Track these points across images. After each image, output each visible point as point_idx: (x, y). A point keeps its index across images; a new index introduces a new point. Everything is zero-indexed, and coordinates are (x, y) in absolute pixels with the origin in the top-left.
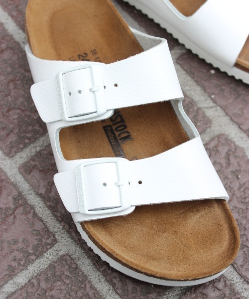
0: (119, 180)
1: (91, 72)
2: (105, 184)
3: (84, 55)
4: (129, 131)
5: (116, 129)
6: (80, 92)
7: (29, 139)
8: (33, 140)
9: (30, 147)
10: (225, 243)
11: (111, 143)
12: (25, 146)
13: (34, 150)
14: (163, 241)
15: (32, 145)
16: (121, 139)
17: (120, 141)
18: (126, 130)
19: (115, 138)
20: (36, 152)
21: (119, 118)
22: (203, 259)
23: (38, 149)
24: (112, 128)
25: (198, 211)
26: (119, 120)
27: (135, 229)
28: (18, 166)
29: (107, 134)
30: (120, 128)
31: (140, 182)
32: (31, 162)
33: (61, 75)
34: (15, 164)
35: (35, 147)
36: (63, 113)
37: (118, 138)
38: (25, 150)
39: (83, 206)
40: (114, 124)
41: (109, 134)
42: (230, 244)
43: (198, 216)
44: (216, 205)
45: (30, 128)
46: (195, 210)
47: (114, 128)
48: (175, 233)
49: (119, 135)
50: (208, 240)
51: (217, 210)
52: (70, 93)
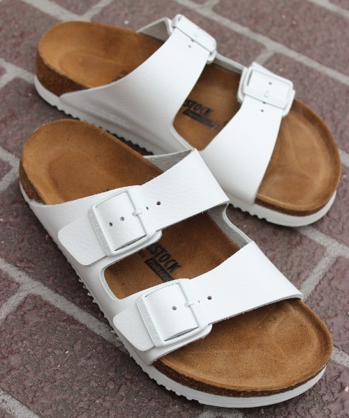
0: (187, 300)
1: (129, 195)
2: (174, 308)
4: (174, 258)
5: (160, 260)
6: (123, 219)
10: (316, 342)
11: (159, 275)
14: (251, 357)
16: (168, 269)
17: (168, 271)
18: (170, 259)
19: (162, 269)
21: (159, 248)
22: (299, 363)
24: (155, 260)
25: (275, 319)
26: (159, 250)
27: (217, 354)
29: (151, 268)
30: (164, 258)
31: (210, 298)
33: (94, 208)
37: (166, 269)
39: (158, 338)
40: (155, 256)
41: (155, 267)
42: (321, 342)
43: (277, 324)
44: (291, 308)
46: (272, 318)
47: (157, 259)
48: (260, 346)
49: (165, 265)
50: (297, 344)
51: (294, 312)
52: (111, 224)
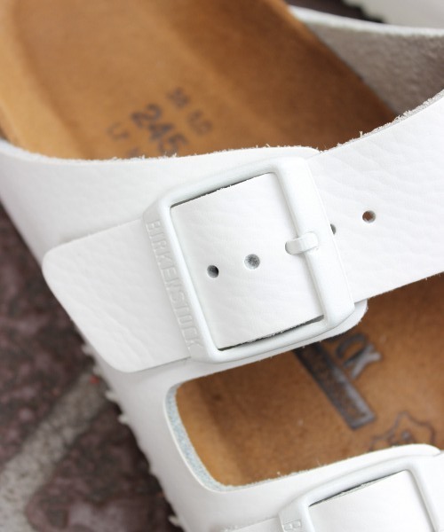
3: (152, 113)
6: (253, 261)
7: (32, 405)
8: (44, 406)
9: (40, 433)
12: (27, 432)
13: (56, 443)
15: (46, 426)
20: (66, 445)
23: (69, 434)
28: (21, 505)
32: (60, 481)
33: (165, 209)
34: (8, 500)
35: (58, 431)
36: (198, 339)
38: (27, 447)
45: (25, 370)
52: (213, 269)
